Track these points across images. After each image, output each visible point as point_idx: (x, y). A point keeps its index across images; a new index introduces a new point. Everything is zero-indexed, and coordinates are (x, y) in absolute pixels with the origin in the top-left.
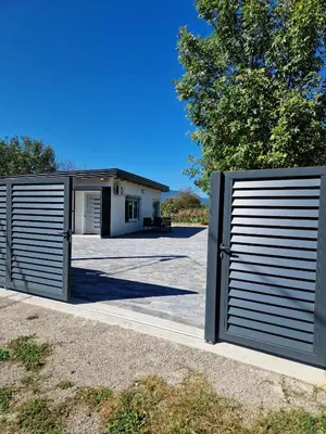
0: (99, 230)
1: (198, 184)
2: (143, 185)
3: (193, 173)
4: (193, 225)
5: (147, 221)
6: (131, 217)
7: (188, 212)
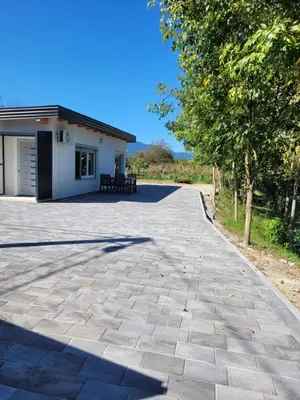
0: (34, 190)
1: (171, 127)
2: (102, 132)
3: (164, 110)
4: (164, 184)
5: (105, 178)
6: (84, 174)
7: (160, 167)
